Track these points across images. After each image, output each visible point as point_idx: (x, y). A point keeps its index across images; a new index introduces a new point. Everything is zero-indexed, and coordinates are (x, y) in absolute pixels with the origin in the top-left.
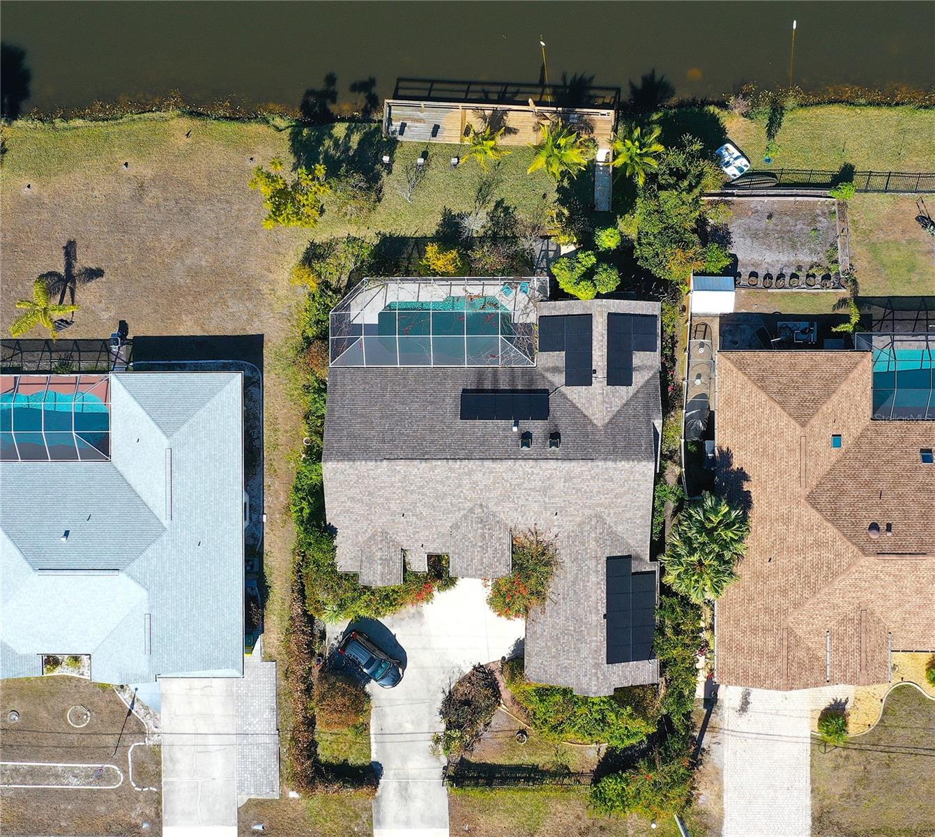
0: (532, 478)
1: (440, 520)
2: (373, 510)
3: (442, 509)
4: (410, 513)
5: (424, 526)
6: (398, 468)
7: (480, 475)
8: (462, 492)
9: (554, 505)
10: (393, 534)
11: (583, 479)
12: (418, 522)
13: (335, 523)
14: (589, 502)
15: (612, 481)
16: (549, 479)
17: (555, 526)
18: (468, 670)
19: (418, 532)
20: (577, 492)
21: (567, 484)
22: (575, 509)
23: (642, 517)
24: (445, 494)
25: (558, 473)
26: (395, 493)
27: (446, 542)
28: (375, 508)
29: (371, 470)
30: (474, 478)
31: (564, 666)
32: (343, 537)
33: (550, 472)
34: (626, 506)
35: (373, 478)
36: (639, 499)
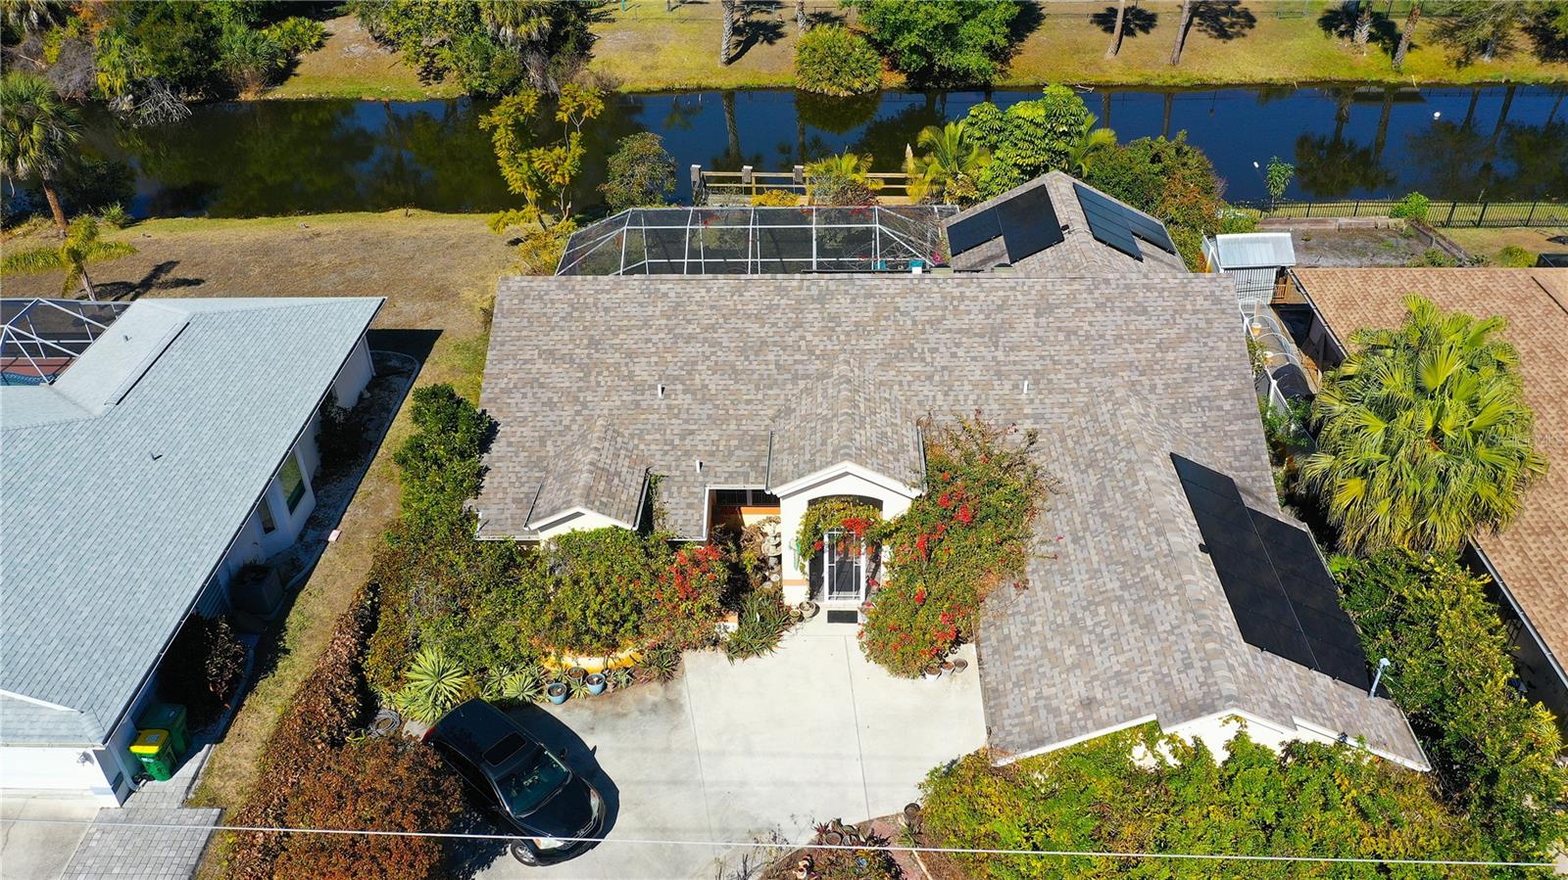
0: (962, 307)
1: (748, 402)
2: (592, 378)
3: (756, 376)
4: (680, 387)
5: (709, 417)
6: (663, 288)
7: (845, 301)
8: (802, 338)
9: (1019, 367)
10: (632, 436)
11: (1078, 310)
12: (696, 408)
13: (500, 410)
14: (1099, 360)
15: (1145, 311)
16: (1000, 308)
17: (1027, 416)
18: (803, 839)
19: (692, 433)
20: (1068, 338)
21: (1043, 321)
22: (1069, 376)
23: (1235, 395)
24: (764, 343)
25: (1020, 297)
26: (648, 341)
27: (758, 458)
28: (599, 374)
29: (603, 291)
30: (832, 307)
31: (1110, 673)
32: (510, 444)
33: (1001, 293)
34: (1189, 368)
35: (606, 310)
36: (1216, 353)
